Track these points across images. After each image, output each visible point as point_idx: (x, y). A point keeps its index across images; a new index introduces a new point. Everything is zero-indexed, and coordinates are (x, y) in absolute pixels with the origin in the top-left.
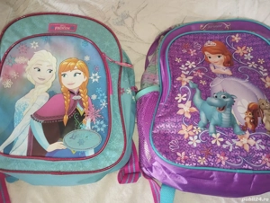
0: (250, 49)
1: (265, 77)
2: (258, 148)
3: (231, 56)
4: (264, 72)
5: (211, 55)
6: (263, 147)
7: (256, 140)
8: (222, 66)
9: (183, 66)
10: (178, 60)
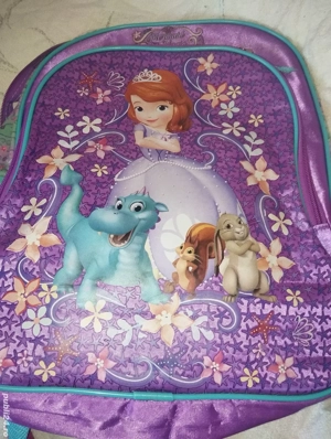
0: (235, 92)
1: (253, 160)
2: (197, 337)
3: (189, 108)
4: (254, 147)
5: (144, 104)
6: (210, 336)
7: (194, 318)
8: (163, 131)
9: (69, 128)
10: (62, 114)
